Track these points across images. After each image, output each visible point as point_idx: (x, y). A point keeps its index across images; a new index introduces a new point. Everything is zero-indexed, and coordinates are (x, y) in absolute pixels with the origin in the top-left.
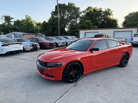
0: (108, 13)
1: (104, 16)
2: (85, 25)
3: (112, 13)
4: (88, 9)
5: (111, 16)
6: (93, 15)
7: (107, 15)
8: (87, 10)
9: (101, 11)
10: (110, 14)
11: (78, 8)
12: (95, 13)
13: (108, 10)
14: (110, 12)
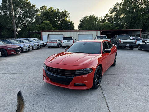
0: (65, 15)
1: (61, 17)
2: (44, 26)
3: (69, 15)
4: (42, 8)
5: (68, 18)
6: (50, 15)
7: (64, 17)
8: (41, 10)
9: (58, 12)
10: (67, 16)
11: (34, 5)
12: (52, 13)
13: (64, 12)
14: (67, 14)
